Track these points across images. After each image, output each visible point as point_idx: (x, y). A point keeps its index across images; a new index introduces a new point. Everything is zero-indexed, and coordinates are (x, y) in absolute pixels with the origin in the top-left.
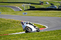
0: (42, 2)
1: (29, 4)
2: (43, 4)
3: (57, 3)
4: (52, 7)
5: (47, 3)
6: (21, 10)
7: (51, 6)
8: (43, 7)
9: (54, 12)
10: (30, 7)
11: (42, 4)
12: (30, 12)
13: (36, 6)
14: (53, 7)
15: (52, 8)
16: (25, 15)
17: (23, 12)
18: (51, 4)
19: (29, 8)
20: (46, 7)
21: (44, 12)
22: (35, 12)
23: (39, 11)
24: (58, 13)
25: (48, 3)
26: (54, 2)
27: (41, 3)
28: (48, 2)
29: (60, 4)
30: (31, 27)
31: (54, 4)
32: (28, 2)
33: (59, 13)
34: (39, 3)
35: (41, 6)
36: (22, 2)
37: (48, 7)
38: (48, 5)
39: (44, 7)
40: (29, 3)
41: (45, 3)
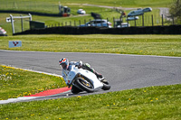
0: (66, 9)
1: (27, 16)
2: (68, 15)
3: (111, 11)
4: (95, 22)
5: (79, 13)
6: (5, 33)
7: (93, 19)
8: (68, 24)
9: (102, 39)
10: (31, 23)
11: (65, 16)
12: (31, 39)
13: (49, 22)
14: (99, 25)
15: (94, 28)
16: (16, 47)
17: (10, 39)
18: (94, 15)
19: (27, 27)
20: (78, 25)
21: (71, 38)
22: (45, 39)
23: (58, 36)
24: (114, 40)
25: (84, 12)
26: (101, 9)
27: (64, 13)
28: (84, 9)
29: (120, 15)
30: (89, 77)
31: (102, 15)
32: (25, 9)
33: (117, 40)
34: (57, 11)
35: (65, 22)
36: (6, 9)
37: (83, 25)
38: (83, 18)
39: (73, 25)
40: (26, 13)
41: (76, 11)
